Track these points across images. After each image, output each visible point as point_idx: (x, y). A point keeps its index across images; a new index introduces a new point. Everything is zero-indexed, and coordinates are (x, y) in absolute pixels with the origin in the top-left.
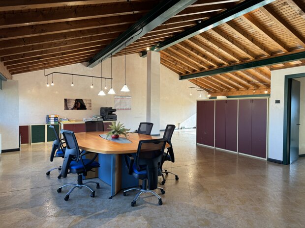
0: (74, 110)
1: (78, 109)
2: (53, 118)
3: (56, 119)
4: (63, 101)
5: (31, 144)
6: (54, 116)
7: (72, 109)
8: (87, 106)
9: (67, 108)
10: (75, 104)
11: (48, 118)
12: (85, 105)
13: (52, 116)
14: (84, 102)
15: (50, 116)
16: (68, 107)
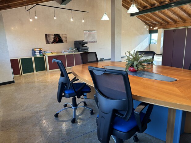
0: (54, 44)
1: (57, 43)
2: (38, 52)
3: (40, 52)
4: (44, 36)
5: (23, 74)
6: (38, 50)
7: (53, 43)
8: (64, 40)
9: (47, 42)
10: (54, 38)
11: (34, 51)
12: (62, 39)
13: (37, 50)
14: (61, 36)
15: (35, 50)
16: (49, 41)
